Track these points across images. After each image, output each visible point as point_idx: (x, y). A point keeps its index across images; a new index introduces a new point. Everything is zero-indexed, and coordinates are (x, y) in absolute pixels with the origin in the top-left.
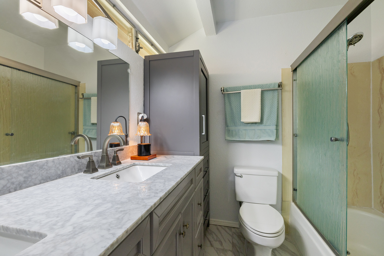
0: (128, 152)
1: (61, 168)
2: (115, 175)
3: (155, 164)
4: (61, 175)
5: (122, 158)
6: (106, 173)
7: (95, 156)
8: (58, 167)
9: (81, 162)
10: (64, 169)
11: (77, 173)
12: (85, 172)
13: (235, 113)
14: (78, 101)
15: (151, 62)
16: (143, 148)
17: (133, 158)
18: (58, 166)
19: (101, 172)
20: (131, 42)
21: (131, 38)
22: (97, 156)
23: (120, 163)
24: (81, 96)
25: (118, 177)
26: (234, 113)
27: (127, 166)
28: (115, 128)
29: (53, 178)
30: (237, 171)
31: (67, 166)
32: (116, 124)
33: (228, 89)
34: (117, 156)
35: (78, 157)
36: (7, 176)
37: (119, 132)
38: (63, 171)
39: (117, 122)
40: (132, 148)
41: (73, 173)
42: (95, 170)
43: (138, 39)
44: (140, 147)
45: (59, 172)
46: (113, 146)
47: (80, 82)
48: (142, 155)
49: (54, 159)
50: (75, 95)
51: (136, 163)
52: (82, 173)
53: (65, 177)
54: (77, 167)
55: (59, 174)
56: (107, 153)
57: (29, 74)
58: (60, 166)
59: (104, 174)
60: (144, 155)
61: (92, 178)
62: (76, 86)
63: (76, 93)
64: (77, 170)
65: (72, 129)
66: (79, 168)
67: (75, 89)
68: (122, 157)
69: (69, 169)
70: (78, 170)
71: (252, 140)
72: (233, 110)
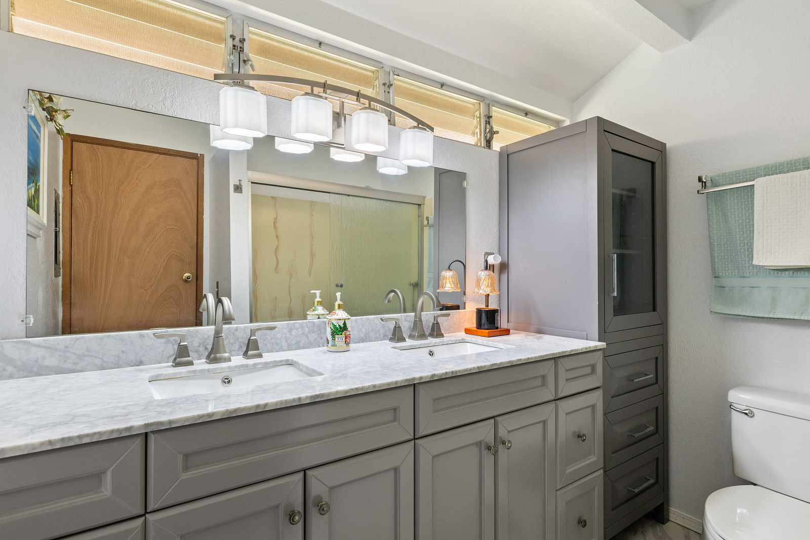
0: (462, 321)
1: (364, 330)
2: (427, 350)
3: (493, 344)
4: (364, 338)
5: (452, 329)
6: (413, 345)
7: (406, 320)
8: (361, 329)
9: (388, 327)
10: (367, 332)
11: (382, 340)
12: (391, 339)
13: (738, 242)
14: (422, 230)
15: (510, 156)
16: (483, 315)
17: (468, 331)
18: (361, 327)
19: (409, 342)
20: (479, 127)
21: (478, 119)
22: (409, 321)
23: (442, 335)
24: (425, 222)
25: (431, 354)
26: (736, 241)
27: (449, 341)
28: (446, 279)
29: (356, 341)
30: (738, 397)
31: (370, 329)
32: (448, 274)
33: (717, 178)
34: (438, 323)
35: (381, 319)
36: (317, 331)
37: (452, 288)
38: (366, 334)
39: (451, 270)
40: (472, 314)
41: (377, 339)
42: (402, 339)
43: (491, 117)
44: (479, 312)
45: (362, 335)
46: (444, 309)
47: (424, 197)
48: (482, 327)
49: (357, 319)
50: (419, 219)
51: (467, 338)
52: (388, 341)
53: (368, 342)
54: (382, 331)
55: (362, 338)
56: (420, 319)
57: (359, 198)
58: (363, 327)
59: (410, 346)
60: (486, 327)
61: (392, 348)
62: (419, 205)
63: (419, 217)
64: (382, 336)
65: (414, 279)
66: (385, 334)
67: (419, 210)
68: (451, 327)
69: (373, 333)
70: (384, 337)
71: (796, 317)
72: (734, 234)
